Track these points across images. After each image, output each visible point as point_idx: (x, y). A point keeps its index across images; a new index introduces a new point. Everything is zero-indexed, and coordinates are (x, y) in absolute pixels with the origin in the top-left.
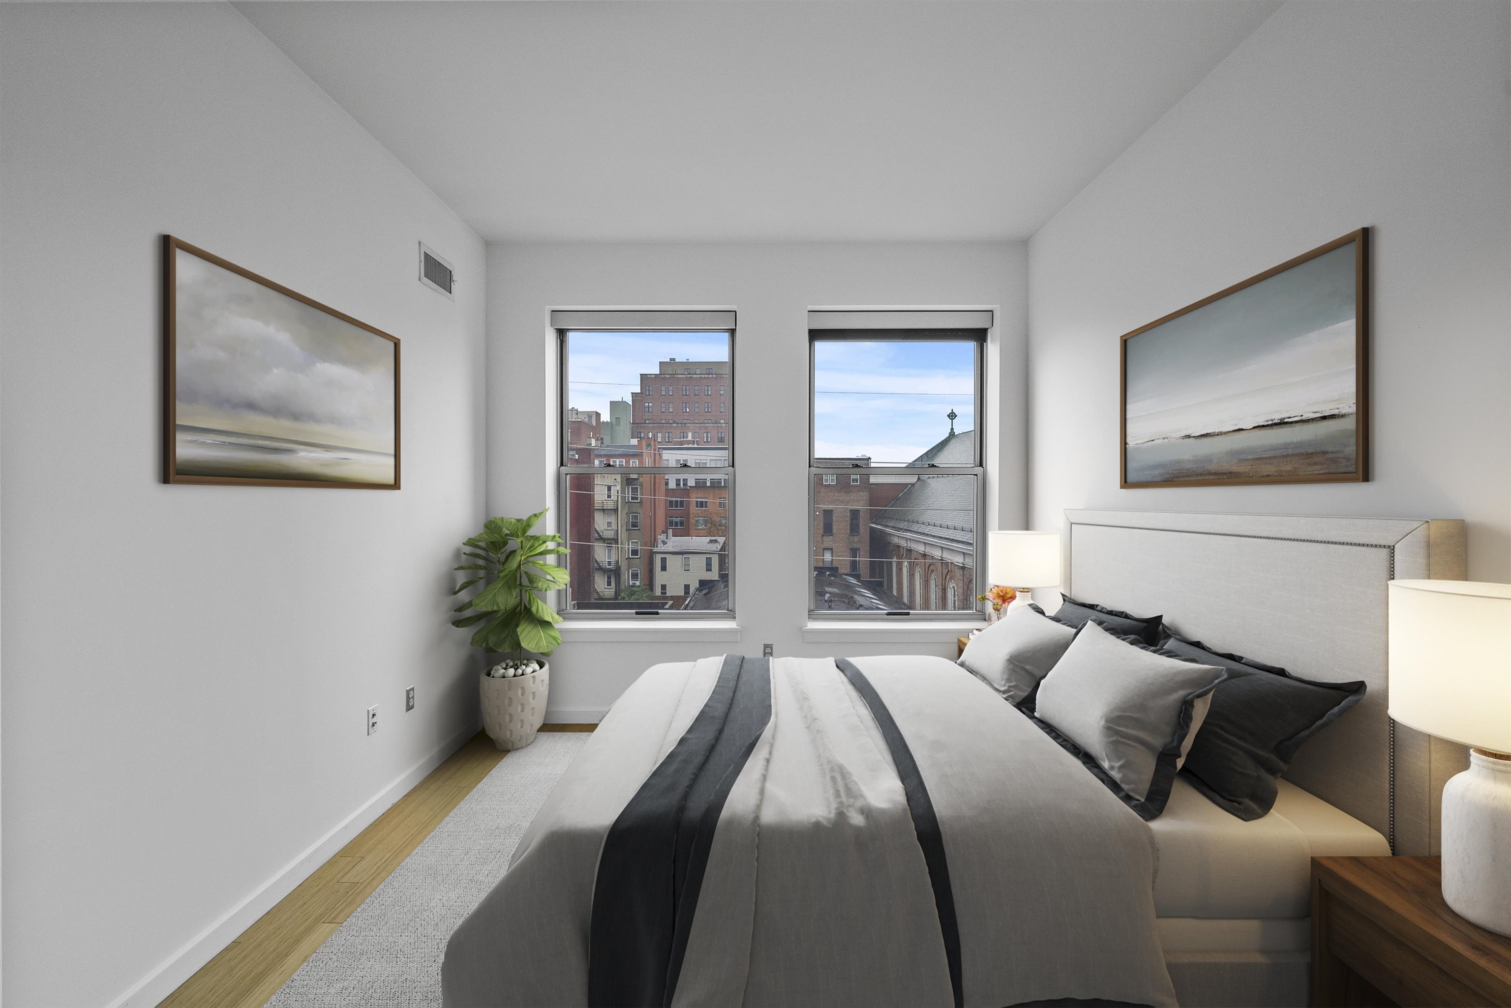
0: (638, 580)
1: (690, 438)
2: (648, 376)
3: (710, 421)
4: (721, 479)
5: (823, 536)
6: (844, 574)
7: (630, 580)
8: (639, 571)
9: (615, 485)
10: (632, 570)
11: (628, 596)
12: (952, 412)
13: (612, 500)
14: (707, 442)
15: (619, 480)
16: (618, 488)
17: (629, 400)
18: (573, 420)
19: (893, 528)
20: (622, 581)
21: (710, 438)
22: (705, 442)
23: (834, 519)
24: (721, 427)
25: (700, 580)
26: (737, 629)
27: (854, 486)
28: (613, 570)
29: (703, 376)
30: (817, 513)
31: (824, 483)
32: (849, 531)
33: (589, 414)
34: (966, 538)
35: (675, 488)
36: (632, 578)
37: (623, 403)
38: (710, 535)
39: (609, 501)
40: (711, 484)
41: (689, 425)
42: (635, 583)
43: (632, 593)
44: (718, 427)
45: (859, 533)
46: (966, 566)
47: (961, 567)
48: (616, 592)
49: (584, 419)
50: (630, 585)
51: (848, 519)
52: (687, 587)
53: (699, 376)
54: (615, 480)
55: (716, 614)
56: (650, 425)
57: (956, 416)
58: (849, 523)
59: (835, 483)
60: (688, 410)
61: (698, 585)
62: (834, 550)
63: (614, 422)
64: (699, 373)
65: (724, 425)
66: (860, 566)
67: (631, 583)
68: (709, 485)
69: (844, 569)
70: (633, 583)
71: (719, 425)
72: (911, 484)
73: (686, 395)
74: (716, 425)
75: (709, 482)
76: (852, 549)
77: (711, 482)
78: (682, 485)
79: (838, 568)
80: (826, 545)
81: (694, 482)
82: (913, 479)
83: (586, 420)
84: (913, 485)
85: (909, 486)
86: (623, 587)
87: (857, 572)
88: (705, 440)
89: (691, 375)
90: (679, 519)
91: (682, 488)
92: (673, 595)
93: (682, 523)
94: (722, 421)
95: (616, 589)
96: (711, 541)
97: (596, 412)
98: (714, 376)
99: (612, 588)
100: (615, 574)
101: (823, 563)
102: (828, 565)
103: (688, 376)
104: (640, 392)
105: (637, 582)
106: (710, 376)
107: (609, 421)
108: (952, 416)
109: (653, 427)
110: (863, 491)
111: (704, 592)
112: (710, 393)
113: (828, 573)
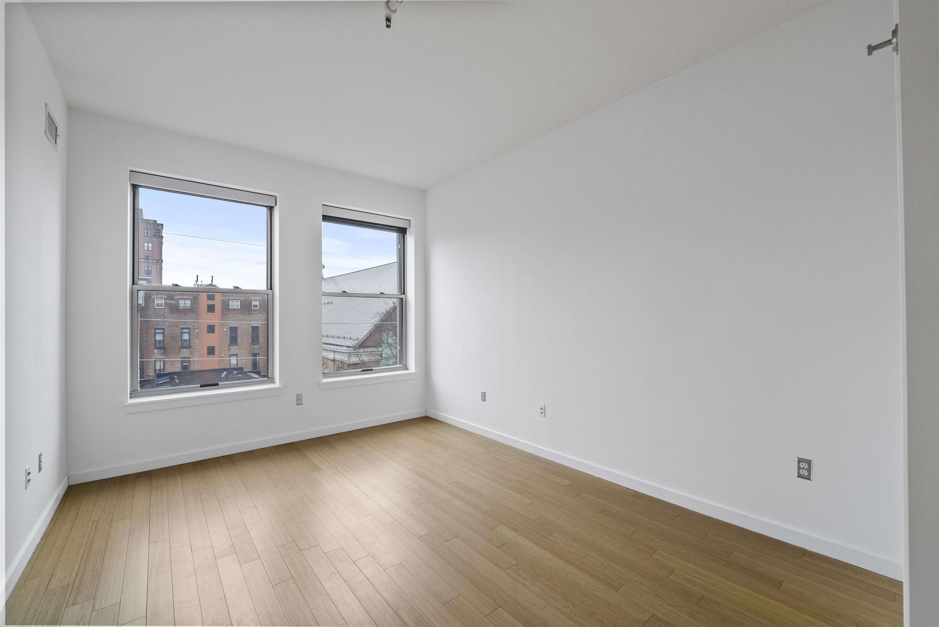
5: (229, 346)
6: (248, 372)
23: (239, 333)
26: (279, 387)
27: (255, 310)
30: (225, 330)
31: (230, 308)
32: (250, 342)
34: (335, 342)
45: (258, 342)
46: (335, 359)
47: (333, 360)
51: (250, 333)
55: (255, 381)
58: (251, 336)
59: (240, 308)
62: (238, 355)
66: (260, 365)
69: (248, 368)
76: (253, 354)
79: (243, 368)
80: (232, 352)
87: (257, 369)
101: (230, 366)
102: (235, 367)
110: (262, 314)
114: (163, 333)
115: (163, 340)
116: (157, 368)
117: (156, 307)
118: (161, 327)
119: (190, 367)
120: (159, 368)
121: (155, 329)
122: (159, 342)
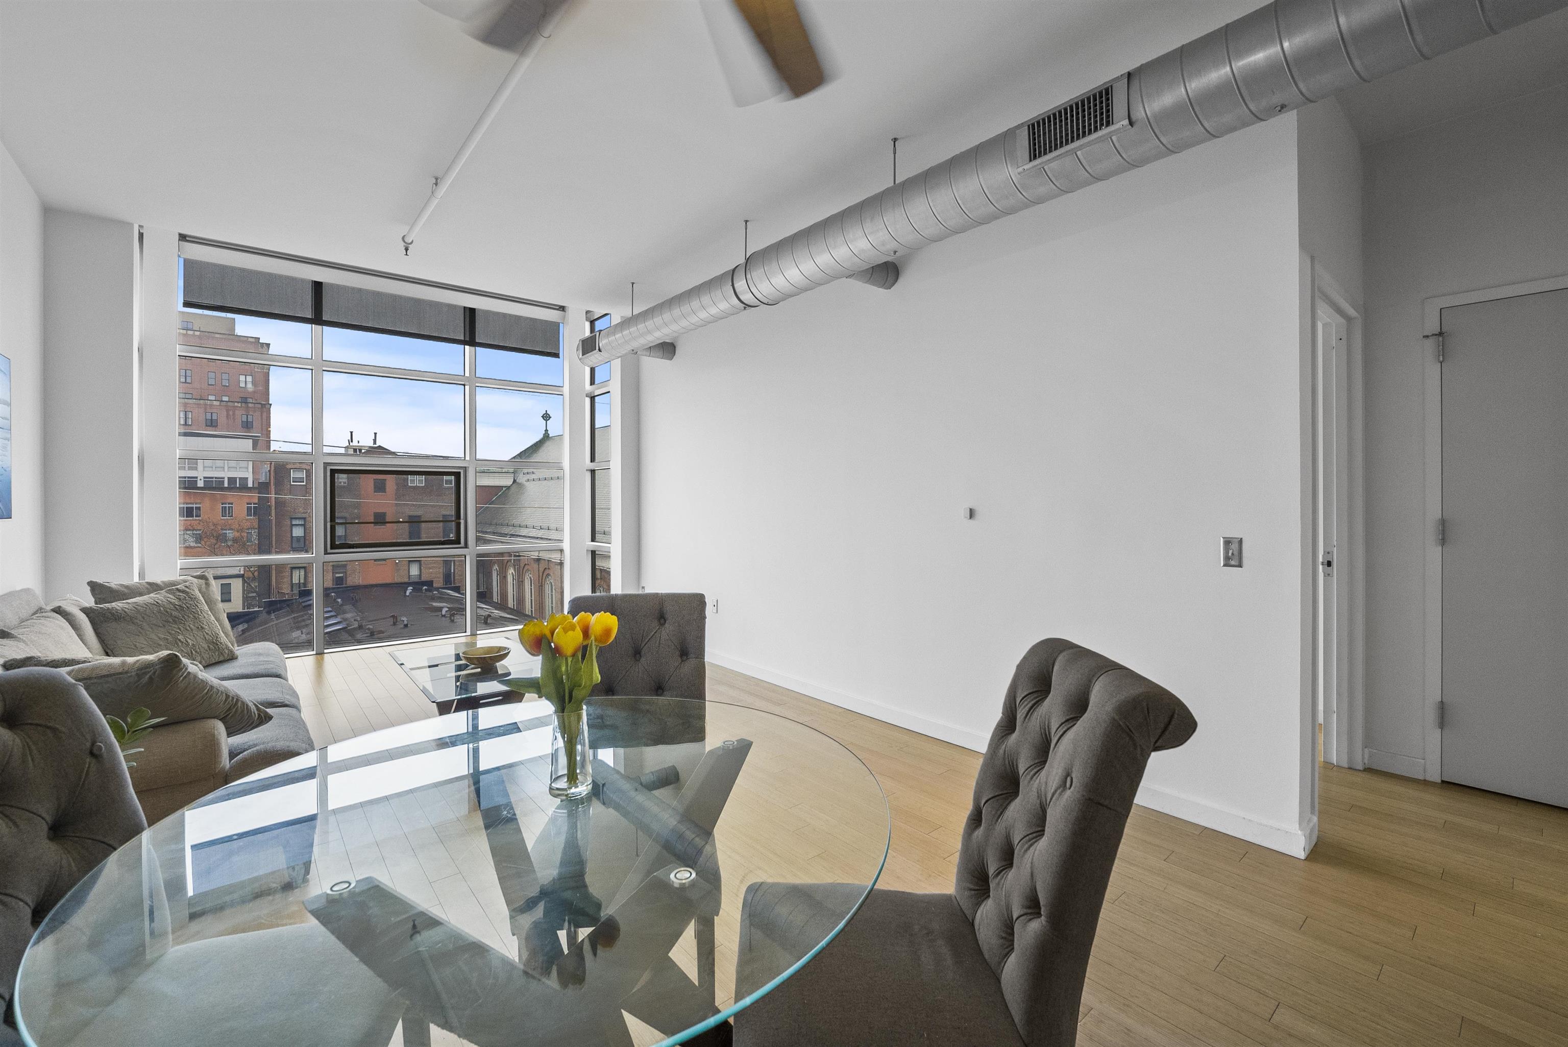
4: (224, 478)
6: (438, 588)
12: (546, 413)
19: (494, 533)
21: (190, 420)
23: (423, 526)
24: (211, 405)
27: (447, 488)
30: (401, 520)
31: (409, 485)
40: (205, 484)
44: (206, 405)
57: (550, 417)
58: (441, 530)
59: (424, 485)
62: (423, 561)
65: (216, 403)
68: (203, 486)
69: (438, 583)
71: (208, 402)
72: (506, 487)
74: (202, 402)
75: (203, 481)
77: (205, 481)
79: (430, 581)
82: (507, 481)
84: (508, 488)
85: (504, 489)
87: (452, 584)
94: (211, 398)
102: (417, 580)
108: (546, 417)
113: (425, 588)
114: (304, 525)
115: (304, 537)
116: (294, 582)
117: (292, 483)
118: (300, 515)
119: (346, 581)
120: (297, 582)
121: (292, 518)
122: (298, 539)
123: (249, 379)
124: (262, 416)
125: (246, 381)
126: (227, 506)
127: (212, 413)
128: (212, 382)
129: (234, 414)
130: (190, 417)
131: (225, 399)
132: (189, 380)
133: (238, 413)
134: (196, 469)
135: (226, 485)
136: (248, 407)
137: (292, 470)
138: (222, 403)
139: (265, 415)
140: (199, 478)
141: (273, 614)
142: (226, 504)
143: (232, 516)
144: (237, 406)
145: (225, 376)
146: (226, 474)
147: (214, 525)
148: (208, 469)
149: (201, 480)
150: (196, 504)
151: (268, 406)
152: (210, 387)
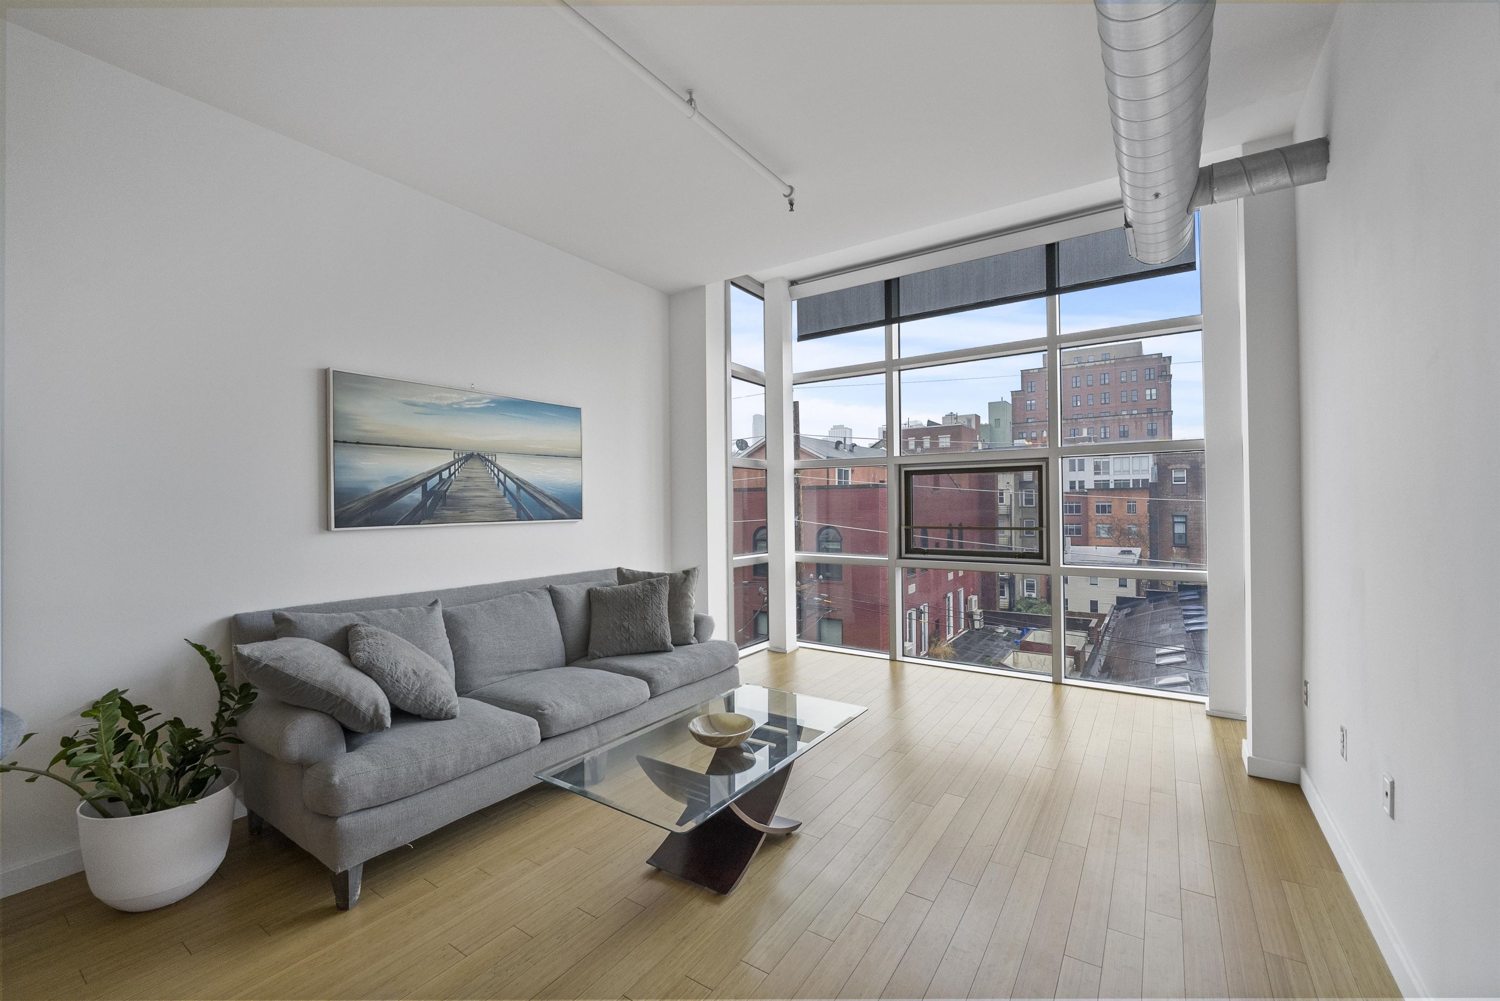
0: (1034, 592)
1: (1085, 433)
2: (1030, 371)
3: (1107, 414)
4: (1129, 480)
7: (1025, 592)
8: (1035, 582)
9: (1008, 489)
10: (1027, 581)
11: (1025, 608)
13: (1005, 505)
14: (1105, 437)
15: (1012, 483)
16: (1012, 491)
17: (1009, 400)
18: (953, 425)
20: (1017, 592)
21: (1108, 433)
22: (1102, 438)
24: (1123, 419)
25: (1117, 597)
28: (1007, 579)
29: (1097, 363)
33: (968, 418)
35: (1069, 491)
36: (1026, 589)
37: (1003, 403)
38: (1119, 545)
39: (1002, 506)
40: (1115, 486)
41: (1081, 420)
42: (1031, 595)
43: (1030, 606)
44: (1119, 419)
48: (1010, 603)
49: (963, 422)
50: (1025, 596)
52: (1094, 604)
53: (1093, 364)
54: (1008, 483)
56: (1034, 424)
60: (1079, 404)
61: (1115, 603)
63: (993, 425)
64: (1093, 361)
65: (1127, 417)
67: (1026, 594)
68: (1113, 487)
70: (1028, 595)
71: (1121, 417)
73: (1076, 387)
74: (1116, 417)
75: (1113, 484)
77: (1115, 483)
78: (1077, 488)
81: (1094, 484)
83: (966, 424)
86: (1018, 598)
88: (1103, 436)
89: (1083, 365)
90: (1075, 526)
91: (1078, 491)
92: (1082, 611)
93: (1078, 531)
94: (1124, 413)
95: (1010, 599)
96: (1123, 552)
97: (976, 415)
98: (1113, 361)
99: (1006, 599)
100: (1009, 583)
103: (1079, 365)
104: (1021, 390)
105: (1033, 593)
106: (1108, 362)
107: (988, 423)
109: (1037, 427)
111: (1126, 611)
112: (1107, 381)
123: (1154, 391)
124: (1164, 421)
125: (1151, 394)
126: (1132, 504)
127: (1124, 426)
128: (1124, 399)
129: (1141, 424)
130: (1108, 431)
131: (1135, 412)
132: (1107, 402)
133: (1145, 423)
134: (1108, 473)
135: (1131, 486)
136: (1152, 416)
137: (1173, 471)
138: (1132, 416)
139: (1167, 422)
140: (1110, 481)
141: (1152, 604)
142: (1130, 502)
143: (1135, 513)
144: (1143, 417)
145: (1134, 393)
146: (1131, 477)
147: (1119, 520)
148: (1117, 473)
149: (1112, 482)
150: (1108, 502)
151: (1169, 413)
152: (1124, 404)
